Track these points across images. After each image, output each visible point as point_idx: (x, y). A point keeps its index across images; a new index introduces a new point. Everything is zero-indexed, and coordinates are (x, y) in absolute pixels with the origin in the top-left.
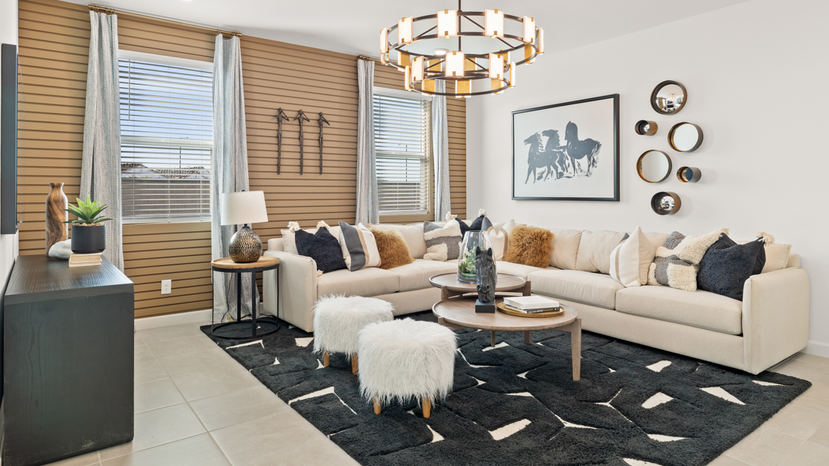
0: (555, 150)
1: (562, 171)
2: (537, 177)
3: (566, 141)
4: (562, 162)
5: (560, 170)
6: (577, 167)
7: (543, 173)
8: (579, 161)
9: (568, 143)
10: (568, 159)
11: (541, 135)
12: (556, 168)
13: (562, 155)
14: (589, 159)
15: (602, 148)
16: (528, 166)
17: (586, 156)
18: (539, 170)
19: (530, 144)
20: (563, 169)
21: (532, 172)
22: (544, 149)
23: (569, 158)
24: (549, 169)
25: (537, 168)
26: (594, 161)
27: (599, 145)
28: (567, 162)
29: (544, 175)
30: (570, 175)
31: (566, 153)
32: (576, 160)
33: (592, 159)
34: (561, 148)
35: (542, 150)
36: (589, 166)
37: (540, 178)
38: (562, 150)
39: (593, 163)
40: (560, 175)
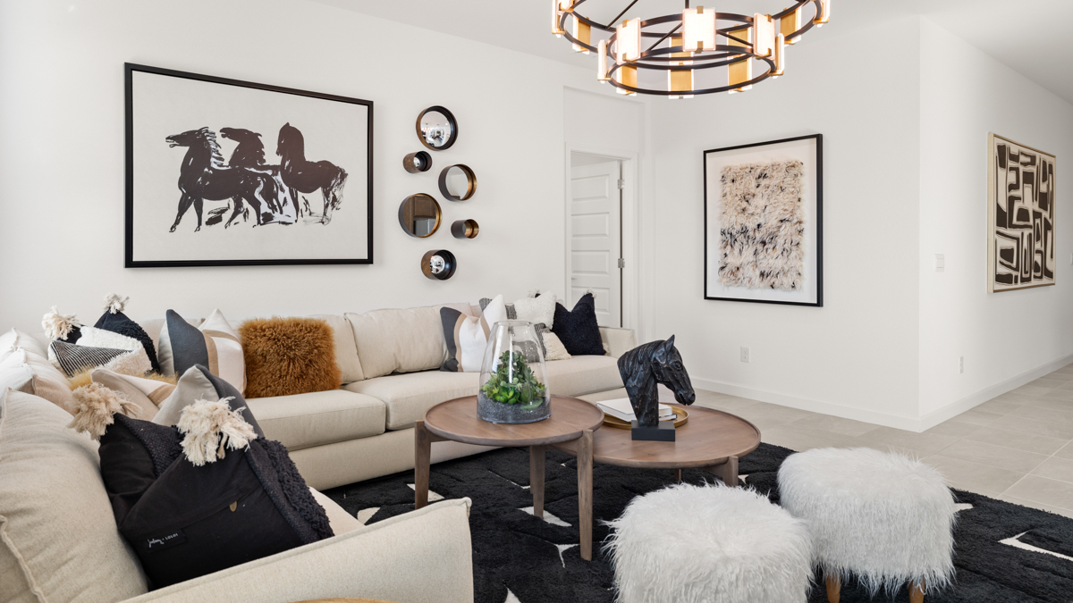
0: (253, 170)
1: (270, 211)
2: (205, 217)
3: (280, 158)
4: (270, 195)
5: (264, 208)
6: (302, 206)
7: (223, 211)
8: (306, 195)
9: (283, 162)
10: (283, 190)
11: (219, 135)
12: (256, 205)
13: (270, 183)
14: (326, 195)
15: (348, 181)
16: (179, 194)
17: (320, 190)
18: (210, 206)
19: (186, 149)
20: (273, 208)
21: (192, 208)
22: (226, 163)
23: (286, 188)
24: (238, 205)
25: (205, 202)
26: (335, 199)
27: (344, 176)
28: (281, 196)
29: (226, 216)
30: (288, 220)
31: (279, 178)
32: (300, 194)
33: (331, 195)
34: (268, 167)
35: (221, 165)
36: (326, 206)
37: (214, 220)
38: (269, 172)
39: (333, 202)
40: (267, 218)
